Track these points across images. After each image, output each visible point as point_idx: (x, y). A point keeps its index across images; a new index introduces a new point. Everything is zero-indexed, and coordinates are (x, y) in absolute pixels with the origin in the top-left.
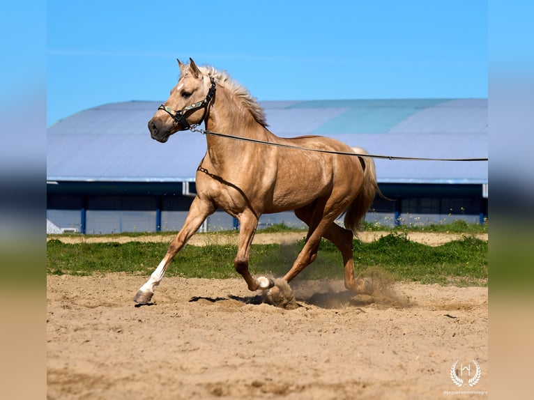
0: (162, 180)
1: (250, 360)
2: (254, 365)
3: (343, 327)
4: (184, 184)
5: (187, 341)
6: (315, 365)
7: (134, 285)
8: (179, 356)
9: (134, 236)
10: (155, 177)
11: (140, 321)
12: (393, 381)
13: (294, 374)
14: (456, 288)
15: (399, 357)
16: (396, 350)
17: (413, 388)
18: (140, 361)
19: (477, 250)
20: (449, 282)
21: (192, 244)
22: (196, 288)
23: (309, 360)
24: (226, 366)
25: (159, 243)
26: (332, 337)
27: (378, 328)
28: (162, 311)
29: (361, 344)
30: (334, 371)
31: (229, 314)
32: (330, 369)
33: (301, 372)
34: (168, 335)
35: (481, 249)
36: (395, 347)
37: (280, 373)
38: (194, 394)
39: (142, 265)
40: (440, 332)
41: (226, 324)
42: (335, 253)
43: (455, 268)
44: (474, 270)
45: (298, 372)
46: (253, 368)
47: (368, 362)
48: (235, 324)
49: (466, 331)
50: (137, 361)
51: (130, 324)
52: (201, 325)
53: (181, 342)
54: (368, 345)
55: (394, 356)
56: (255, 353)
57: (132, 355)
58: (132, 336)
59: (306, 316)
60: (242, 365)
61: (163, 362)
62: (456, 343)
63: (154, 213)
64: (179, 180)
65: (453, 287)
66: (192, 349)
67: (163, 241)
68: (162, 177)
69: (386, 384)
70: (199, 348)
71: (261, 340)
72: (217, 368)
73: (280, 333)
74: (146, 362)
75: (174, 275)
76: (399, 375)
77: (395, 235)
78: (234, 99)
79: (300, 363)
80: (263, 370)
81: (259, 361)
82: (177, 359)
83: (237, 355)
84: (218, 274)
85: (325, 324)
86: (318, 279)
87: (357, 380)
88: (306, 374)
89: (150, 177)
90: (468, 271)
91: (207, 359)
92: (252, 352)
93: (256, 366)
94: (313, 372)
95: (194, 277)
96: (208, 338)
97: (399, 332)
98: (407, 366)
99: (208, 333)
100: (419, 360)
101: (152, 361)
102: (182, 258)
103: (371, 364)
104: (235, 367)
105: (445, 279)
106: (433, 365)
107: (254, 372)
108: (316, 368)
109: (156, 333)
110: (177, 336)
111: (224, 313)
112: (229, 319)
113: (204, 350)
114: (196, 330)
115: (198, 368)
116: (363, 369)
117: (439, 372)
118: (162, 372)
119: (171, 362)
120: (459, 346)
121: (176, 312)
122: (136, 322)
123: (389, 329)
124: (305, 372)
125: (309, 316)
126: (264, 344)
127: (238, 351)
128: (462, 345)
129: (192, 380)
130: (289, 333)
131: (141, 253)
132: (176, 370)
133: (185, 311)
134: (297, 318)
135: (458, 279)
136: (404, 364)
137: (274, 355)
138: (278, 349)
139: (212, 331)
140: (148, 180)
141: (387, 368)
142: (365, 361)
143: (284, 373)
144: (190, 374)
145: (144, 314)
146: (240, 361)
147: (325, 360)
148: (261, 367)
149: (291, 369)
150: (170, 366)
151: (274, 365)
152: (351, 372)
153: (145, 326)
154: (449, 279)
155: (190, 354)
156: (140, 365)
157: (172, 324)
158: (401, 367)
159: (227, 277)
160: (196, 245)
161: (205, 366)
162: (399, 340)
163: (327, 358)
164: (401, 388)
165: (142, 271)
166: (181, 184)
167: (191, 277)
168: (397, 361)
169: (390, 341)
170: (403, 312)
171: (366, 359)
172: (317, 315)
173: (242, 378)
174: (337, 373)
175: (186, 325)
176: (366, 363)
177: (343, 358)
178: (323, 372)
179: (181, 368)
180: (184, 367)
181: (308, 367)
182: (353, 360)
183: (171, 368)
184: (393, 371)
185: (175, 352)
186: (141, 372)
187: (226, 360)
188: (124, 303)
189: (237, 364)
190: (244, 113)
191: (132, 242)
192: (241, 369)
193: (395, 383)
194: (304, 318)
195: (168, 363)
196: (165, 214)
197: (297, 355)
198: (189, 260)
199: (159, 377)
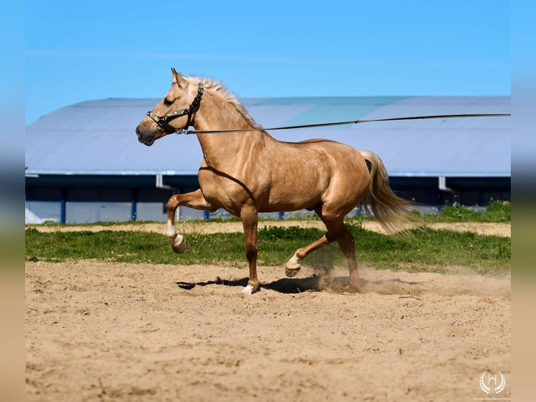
0: (137, 173)
1: (206, 341)
2: (209, 344)
3: (299, 310)
4: (158, 177)
5: (148, 323)
6: (267, 345)
7: (104, 271)
8: (141, 336)
9: (107, 226)
10: (130, 170)
11: (106, 304)
12: (338, 359)
13: (246, 353)
14: (407, 273)
15: (347, 337)
16: (345, 332)
17: (355, 366)
18: (104, 341)
19: (428, 238)
20: (401, 268)
21: (160, 233)
22: (162, 274)
23: (263, 340)
24: (183, 345)
25: (129, 232)
26: (286, 318)
27: (331, 311)
28: (128, 295)
29: (313, 326)
30: (284, 350)
31: (192, 297)
32: (281, 348)
33: (253, 351)
34: (131, 317)
35: (432, 237)
36: (345, 328)
37: (232, 352)
38: (149, 371)
39: (112, 252)
40: (389, 314)
41: (187, 307)
42: (294, 241)
43: (407, 255)
44: (425, 256)
45: (250, 351)
46: (207, 347)
47: (318, 341)
48: (196, 307)
49: (413, 314)
50: (100, 341)
51: (96, 307)
52: (164, 308)
53: (143, 323)
54: (319, 326)
55: (343, 336)
56: (213, 333)
57: (97, 335)
58: (98, 318)
59: (264, 299)
60: (197, 344)
61: (124, 341)
62: (403, 324)
63: (129, 205)
64: (153, 173)
65: (404, 273)
66: (153, 329)
67: (133, 230)
68: (137, 170)
69: (331, 362)
70: (159, 329)
71: (219, 321)
72: (174, 347)
73: (238, 316)
74: (109, 342)
75: (142, 262)
76: (345, 354)
77: (351, 224)
78: (227, 106)
79: (254, 342)
80: (216, 349)
81: (214, 340)
82: (137, 339)
83: (195, 335)
84: (183, 261)
85: (281, 307)
86: (277, 265)
87: (304, 358)
88: (258, 353)
89: (126, 170)
90: (419, 258)
91: (167, 339)
92: (209, 333)
93: (211, 345)
94: (264, 351)
95: (161, 263)
96: (169, 320)
97: (351, 315)
98: (354, 345)
99: (169, 315)
100: (366, 340)
101: (114, 341)
102: (150, 246)
103: (320, 344)
104: (190, 346)
105: (397, 265)
106: (379, 345)
107: (208, 351)
108: (268, 347)
109: (121, 315)
110: (139, 317)
111: (187, 297)
112: (192, 303)
113: (164, 331)
114: (159, 312)
115: (157, 348)
116: (311, 348)
117: (384, 352)
118: (122, 351)
119: (131, 341)
120: (405, 327)
121: (141, 296)
122: (103, 305)
123: (342, 312)
124: (256, 351)
125: (267, 299)
126: (221, 326)
127: (195, 332)
128: (408, 326)
129: (150, 358)
130: (246, 315)
131: (112, 241)
132: (136, 349)
133: (150, 295)
134: (256, 302)
135: (409, 265)
136: (351, 344)
137: (230, 335)
138: (234, 330)
139: (174, 314)
140: (123, 173)
141: (335, 347)
142: (316, 341)
143: (237, 352)
144: (148, 352)
145: (110, 298)
146: (198, 340)
147: (278, 340)
148: (215, 346)
149: (243, 348)
150: (130, 345)
151: (227, 345)
152: (300, 350)
153: (110, 309)
154: (401, 265)
155: (151, 334)
156: (103, 344)
157: (136, 307)
158: (349, 346)
159: (192, 263)
160: (164, 233)
161: (164, 346)
162: (350, 322)
163: (280, 338)
164: (345, 365)
165: (113, 258)
166: (154, 177)
167: (158, 263)
168: (345, 341)
169: (340, 322)
170: (356, 297)
171: (316, 339)
172: (275, 298)
173: (196, 356)
174: (286, 351)
175: (150, 308)
176: (316, 343)
177: (295, 338)
178: (274, 351)
179: (142, 348)
180: (144, 346)
181: (260, 346)
182: (303, 340)
183: (131, 347)
184: (340, 350)
185: (137, 332)
186: (103, 351)
187: (184, 340)
188: (94, 288)
189: (193, 344)
190: (237, 119)
191: (104, 231)
192: (196, 348)
193: (339, 361)
194: (262, 302)
195: (129, 342)
196: (140, 206)
197: (251, 335)
198: (157, 247)
199: (119, 356)
